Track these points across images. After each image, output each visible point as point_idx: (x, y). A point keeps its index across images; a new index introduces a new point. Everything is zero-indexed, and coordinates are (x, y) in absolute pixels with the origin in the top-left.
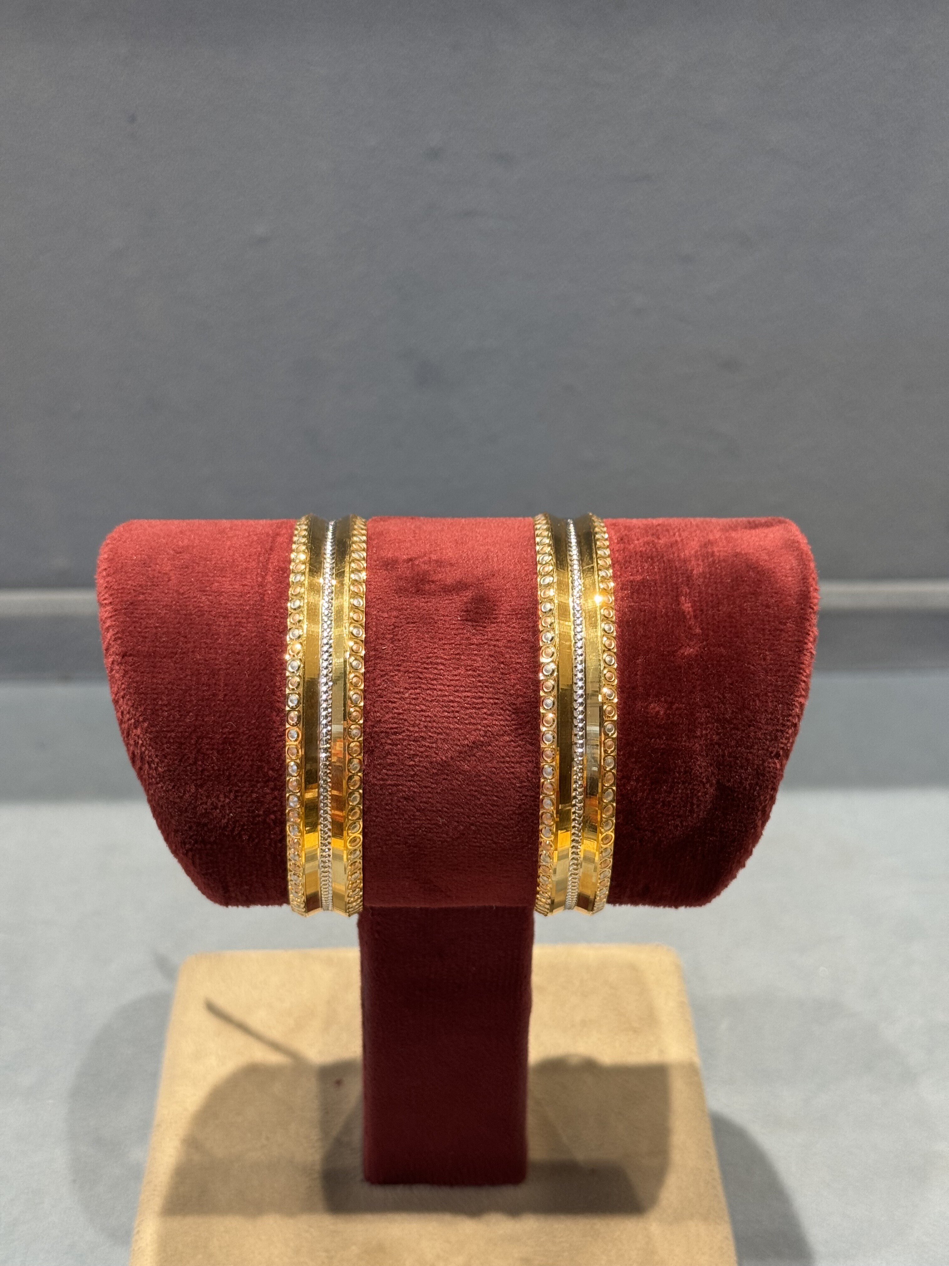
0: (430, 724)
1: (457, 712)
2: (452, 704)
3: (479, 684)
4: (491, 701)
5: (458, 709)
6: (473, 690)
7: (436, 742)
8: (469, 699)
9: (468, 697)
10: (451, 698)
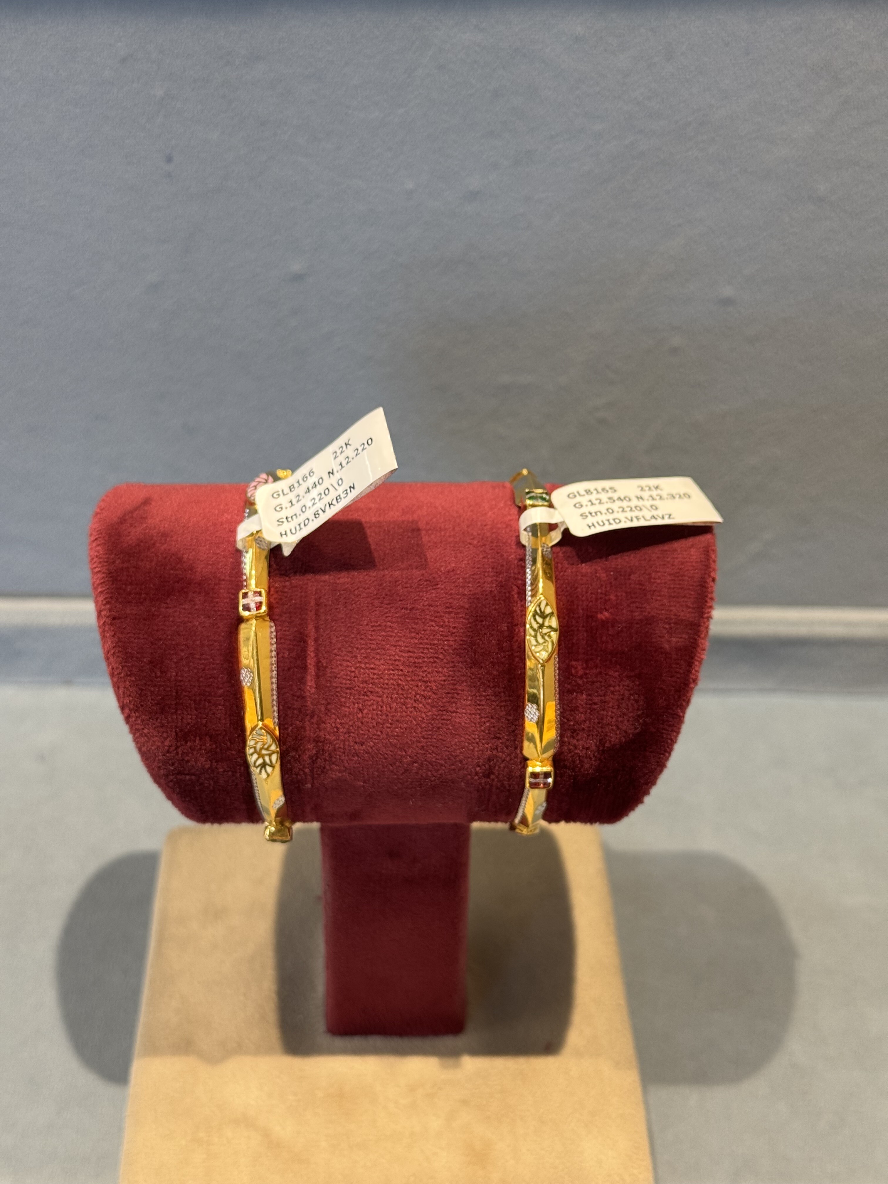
1: (402, 670)
2: (397, 663)
3: (421, 646)
4: (432, 660)
5: (401, 667)
6: (416, 651)
8: (412, 659)
9: (411, 657)
10: (397, 658)
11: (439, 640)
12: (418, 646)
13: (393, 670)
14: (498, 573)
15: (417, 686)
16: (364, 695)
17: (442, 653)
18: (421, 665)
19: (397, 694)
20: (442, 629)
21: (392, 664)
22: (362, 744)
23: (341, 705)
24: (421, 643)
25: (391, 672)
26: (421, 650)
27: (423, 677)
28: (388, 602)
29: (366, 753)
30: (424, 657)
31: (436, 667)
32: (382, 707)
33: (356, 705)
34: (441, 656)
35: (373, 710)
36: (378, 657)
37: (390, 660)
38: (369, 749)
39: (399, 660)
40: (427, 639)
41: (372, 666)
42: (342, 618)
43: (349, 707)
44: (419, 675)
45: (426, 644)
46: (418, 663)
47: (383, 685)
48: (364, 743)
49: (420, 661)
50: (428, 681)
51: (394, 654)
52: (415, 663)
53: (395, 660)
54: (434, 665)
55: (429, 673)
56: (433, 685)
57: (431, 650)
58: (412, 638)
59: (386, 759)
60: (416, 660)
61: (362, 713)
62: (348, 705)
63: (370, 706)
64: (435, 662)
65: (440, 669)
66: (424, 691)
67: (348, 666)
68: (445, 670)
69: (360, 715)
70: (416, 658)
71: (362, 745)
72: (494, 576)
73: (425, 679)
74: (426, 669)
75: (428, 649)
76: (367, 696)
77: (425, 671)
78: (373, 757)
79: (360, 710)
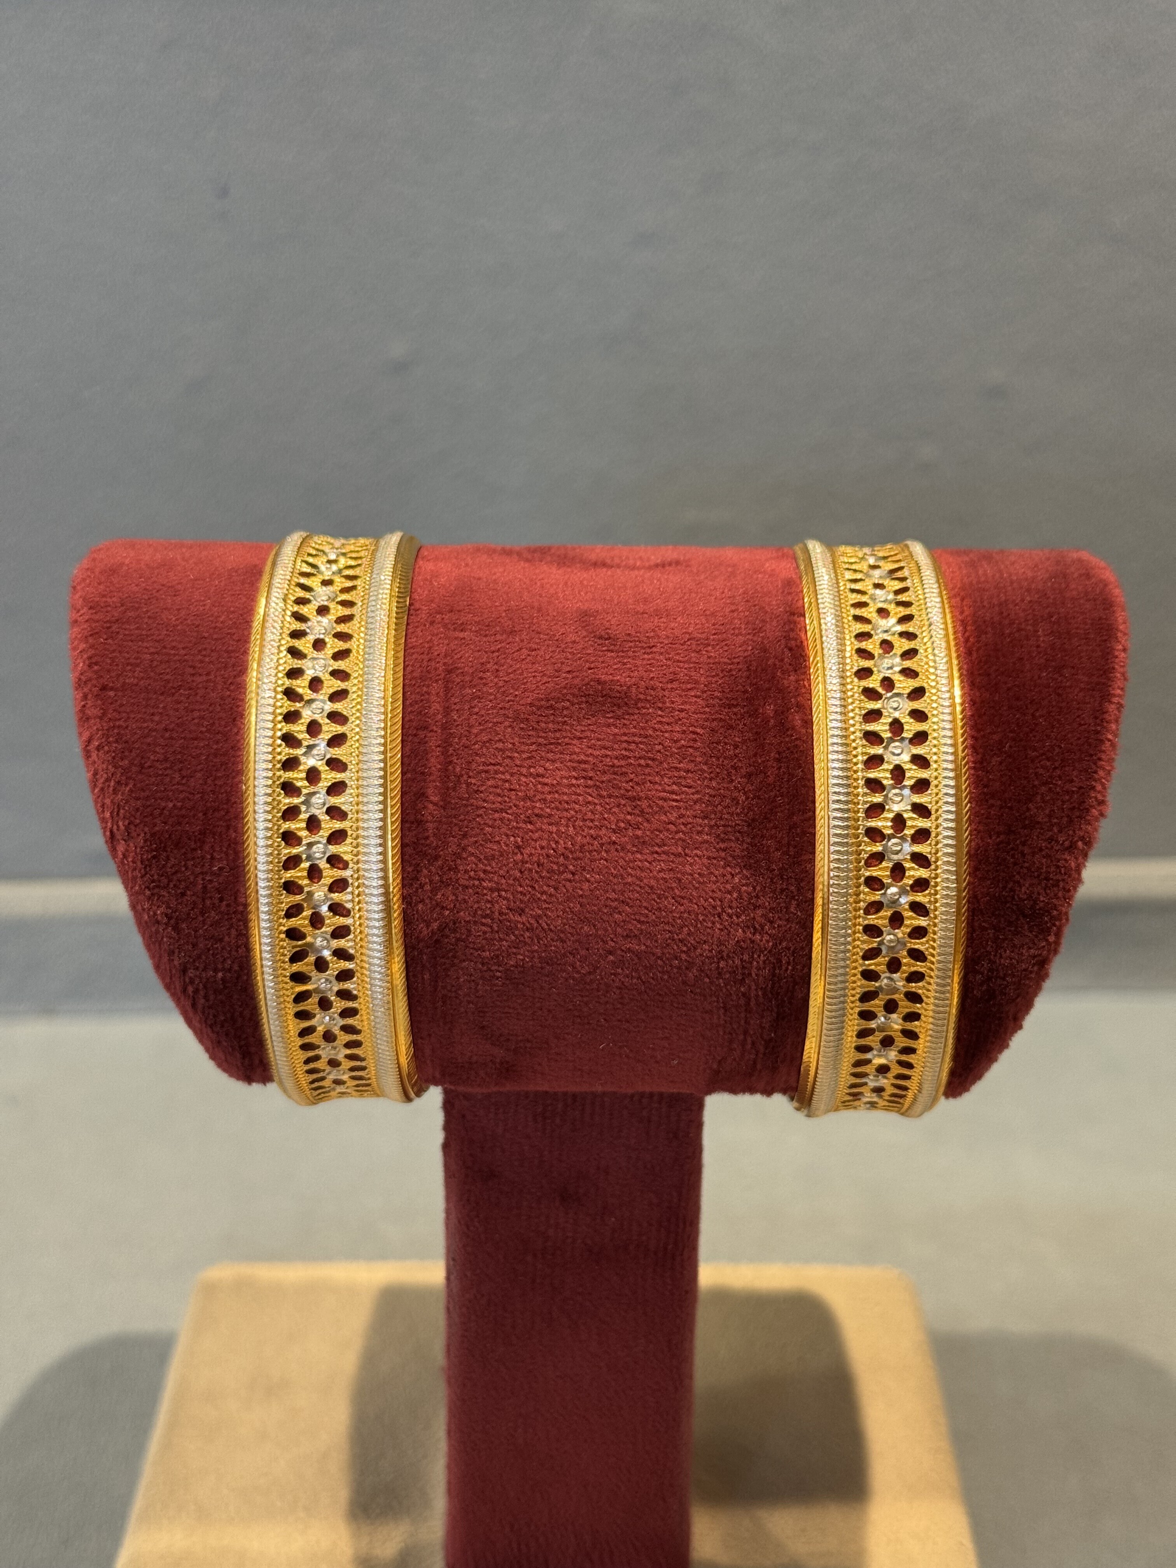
0: (549, 797)
1: (591, 778)
2: (583, 766)
3: (626, 738)
4: (642, 762)
5: (591, 774)
6: (616, 746)
7: (557, 824)
8: (608, 760)
9: (607, 756)
10: (583, 757)
11: (655, 730)
12: (618, 738)
13: (576, 779)
14: (757, 631)
15: (618, 806)
16: (525, 822)
17: (659, 751)
18: (624, 769)
19: (584, 820)
20: (660, 713)
21: (574, 769)
22: (521, 912)
23: (486, 841)
24: (625, 734)
25: (574, 781)
26: (625, 745)
27: (628, 791)
28: (568, 669)
29: (528, 929)
30: (630, 758)
31: (649, 774)
32: (557, 842)
33: (512, 839)
34: (659, 756)
35: (542, 848)
36: (550, 756)
37: (570, 761)
38: (533, 921)
39: (585, 762)
40: (635, 727)
41: (541, 770)
42: (491, 694)
43: (498, 842)
44: (620, 788)
45: (634, 735)
46: (618, 767)
47: (560, 803)
48: (523, 910)
49: (623, 763)
50: (634, 798)
51: (577, 750)
52: (613, 766)
53: (580, 762)
54: (647, 770)
55: (638, 784)
56: (644, 804)
57: (642, 746)
58: (609, 726)
59: (563, 941)
60: (616, 761)
61: (522, 854)
62: (497, 839)
63: (536, 841)
64: (647, 765)
65: (657, 779)
66: (629, 813)
67: (496, 772)
68: (666, 780)
69: (519, 857)
70: (616, 758)
71: (520, 915)
72: (749, 634)
73: (630, 793)
74: (632, 776)
75: (637, 744)
76: (530, 823)
77: (631, 780)
78: (539, 939)
79: (518, 847)
